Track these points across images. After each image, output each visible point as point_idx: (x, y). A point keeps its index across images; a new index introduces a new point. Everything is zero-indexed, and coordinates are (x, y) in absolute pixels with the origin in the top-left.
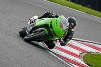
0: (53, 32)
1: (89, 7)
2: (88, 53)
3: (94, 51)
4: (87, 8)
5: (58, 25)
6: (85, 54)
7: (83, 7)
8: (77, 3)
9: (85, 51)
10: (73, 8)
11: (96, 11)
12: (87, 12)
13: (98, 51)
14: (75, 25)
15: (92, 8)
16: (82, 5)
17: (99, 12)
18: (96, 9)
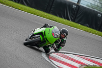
0: (46, 38)
1: (87, 26)
2: (87, 65)
3: (92, 64)
4: (86, 27)
5: (51, 33)
6: (84, 66)
7: (82, 26)
8: (77, 23)
9: (84, 64)
10: (74, 27)
11: (93, 30)
12: (85, 31)
13: (95, 64)
14: (67, 35)
15: (90, 27)
16: (81, 24)
17: (95, 31)
18: (93, 28)
